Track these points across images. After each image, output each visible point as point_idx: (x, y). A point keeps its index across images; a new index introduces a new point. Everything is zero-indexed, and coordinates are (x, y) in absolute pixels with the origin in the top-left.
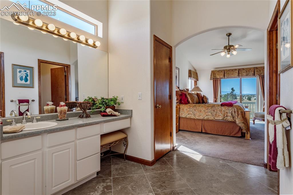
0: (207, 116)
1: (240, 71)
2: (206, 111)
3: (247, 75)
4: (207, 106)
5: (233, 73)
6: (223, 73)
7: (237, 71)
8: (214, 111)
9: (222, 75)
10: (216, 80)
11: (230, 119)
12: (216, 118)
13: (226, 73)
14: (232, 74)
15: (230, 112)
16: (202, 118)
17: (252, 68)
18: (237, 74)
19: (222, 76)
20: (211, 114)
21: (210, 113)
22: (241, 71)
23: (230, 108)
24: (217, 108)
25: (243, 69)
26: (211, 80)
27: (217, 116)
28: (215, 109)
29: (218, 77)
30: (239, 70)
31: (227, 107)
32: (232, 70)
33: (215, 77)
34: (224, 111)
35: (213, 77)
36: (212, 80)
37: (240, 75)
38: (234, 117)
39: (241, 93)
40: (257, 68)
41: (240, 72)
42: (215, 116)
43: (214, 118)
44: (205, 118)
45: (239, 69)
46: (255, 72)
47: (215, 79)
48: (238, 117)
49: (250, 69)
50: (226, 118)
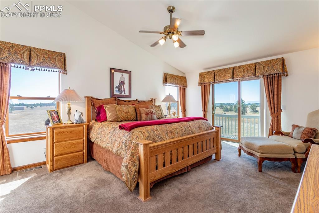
0: (108, 144)
1: (234, 70)
3: (244, 76)
5: (225, 74)
6: (213, 75)
7: (231, 71)
8: (114, 136)
9: (211, 78)
11: (123, 153)
13: (217, 74)
14: (225, 76)
15: (125, 140)
16: (105, 146)
17: (251, 64)
18: (230, 75)
20: (111, 140)
24: (117, 131)
26: (199, 85)
28: (115, 133)
29: (207, 81)
31: (124, 131)
32: (225, 70)
33: (204, 81)
34: (120, 138)
39: (239, 103)
40: (259, 64)
43: (112, 149)
45: (233, 67)
46: (257, 70)
47: (204, 85)
48: (126, 152)
50: (120, 150)
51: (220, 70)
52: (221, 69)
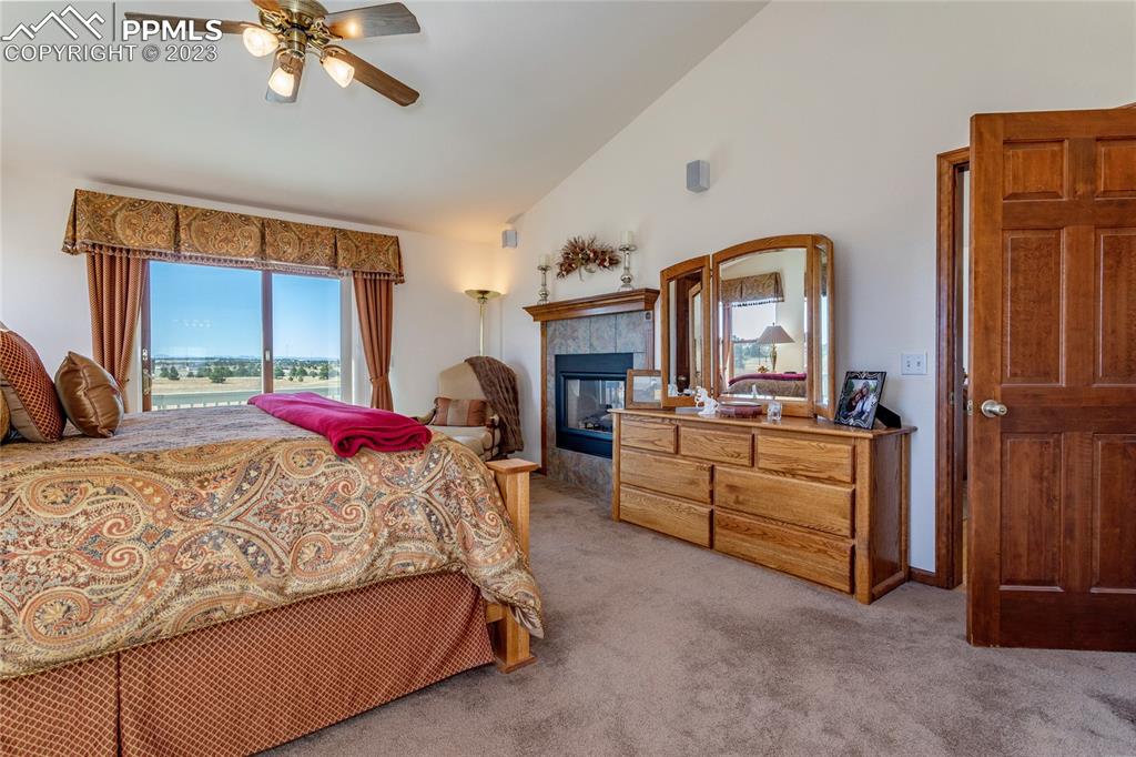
0: (196, 595)
1: (267, 231)
2: (175, 539)
3: (303, 259)
4: (186, 477)
5: (230, 236)
6: (171, 223)
7: (255, 230)
8: (272, 512)
9: (157, 232)
10: (112, 259)
11: (417, 555)
12: (296, 585)
13: (189, 225)
14: (226, 240)
15: (419, 493)
16: (127, 630)
17: (323, 228)
18: (253, 245)
19: (160, 242)
20: (244, 549)
21: (229, 552)
22: (273, 233)
23: (414, 463)
24: (296, 479)
25: (286, 225)
26: (75, 252)
27: (309, 553)
28: (278, 493)
29: (133, 242)
30: (265, 224)
31: (383, 457)
32: (227, 218)
33: (110, 234)
34: (369, 497)
35: (89, 236)
36: (83, 258)
37: (269, 251)
38: (442, 531)
39: (268, 346)
40: (344, 233)
41: (268, 238)
42: (288, 566)
43: (281, 590)
44: (169, 620)
45: (263, 219)
46: (340, 251)
47: (106, 253)
48: (476, 526)
49: (317, 231)
50: (387, 553)
51: (206, 214)
52: (207, 211)
